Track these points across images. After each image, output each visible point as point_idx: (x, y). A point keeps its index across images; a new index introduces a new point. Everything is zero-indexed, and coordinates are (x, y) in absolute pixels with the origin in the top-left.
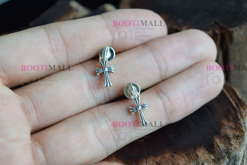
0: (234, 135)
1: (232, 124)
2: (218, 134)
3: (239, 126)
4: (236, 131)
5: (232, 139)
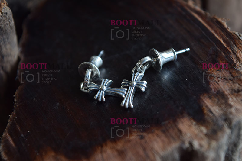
0: (232, 90)
1: (225, 73)
3: (237, 74)
4: (234, 83)
5: (229, 96)
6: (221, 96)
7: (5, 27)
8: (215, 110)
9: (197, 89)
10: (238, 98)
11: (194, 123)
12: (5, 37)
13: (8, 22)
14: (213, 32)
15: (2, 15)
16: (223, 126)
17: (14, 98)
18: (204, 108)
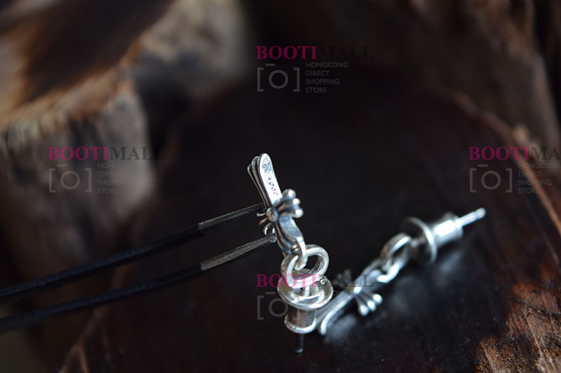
0: (551, 339)
1: (546, 300)
2: (496, 331)
9: (478, 323)
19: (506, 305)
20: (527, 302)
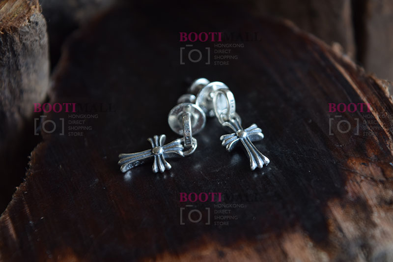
0: (381, 199)
1: (373, 170)
2: (339, 194)
3: (392, 174)
4: (385, 188)
5: (374, 209)
6: (361, 207)
7: (31, 45)
8: (347, 228)
10: (388, 214)
11: (311, 244)
12: (29, 60)
13: (37, 38)
14: (365, 100)
15: (30, 25)
16: (357, 256)
17: (29, 160)
18: (331, 221)
19: (344, 175)
20: (358, 172)
